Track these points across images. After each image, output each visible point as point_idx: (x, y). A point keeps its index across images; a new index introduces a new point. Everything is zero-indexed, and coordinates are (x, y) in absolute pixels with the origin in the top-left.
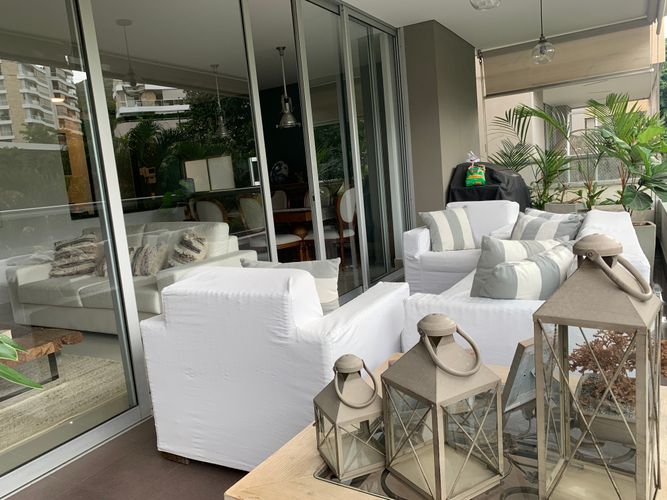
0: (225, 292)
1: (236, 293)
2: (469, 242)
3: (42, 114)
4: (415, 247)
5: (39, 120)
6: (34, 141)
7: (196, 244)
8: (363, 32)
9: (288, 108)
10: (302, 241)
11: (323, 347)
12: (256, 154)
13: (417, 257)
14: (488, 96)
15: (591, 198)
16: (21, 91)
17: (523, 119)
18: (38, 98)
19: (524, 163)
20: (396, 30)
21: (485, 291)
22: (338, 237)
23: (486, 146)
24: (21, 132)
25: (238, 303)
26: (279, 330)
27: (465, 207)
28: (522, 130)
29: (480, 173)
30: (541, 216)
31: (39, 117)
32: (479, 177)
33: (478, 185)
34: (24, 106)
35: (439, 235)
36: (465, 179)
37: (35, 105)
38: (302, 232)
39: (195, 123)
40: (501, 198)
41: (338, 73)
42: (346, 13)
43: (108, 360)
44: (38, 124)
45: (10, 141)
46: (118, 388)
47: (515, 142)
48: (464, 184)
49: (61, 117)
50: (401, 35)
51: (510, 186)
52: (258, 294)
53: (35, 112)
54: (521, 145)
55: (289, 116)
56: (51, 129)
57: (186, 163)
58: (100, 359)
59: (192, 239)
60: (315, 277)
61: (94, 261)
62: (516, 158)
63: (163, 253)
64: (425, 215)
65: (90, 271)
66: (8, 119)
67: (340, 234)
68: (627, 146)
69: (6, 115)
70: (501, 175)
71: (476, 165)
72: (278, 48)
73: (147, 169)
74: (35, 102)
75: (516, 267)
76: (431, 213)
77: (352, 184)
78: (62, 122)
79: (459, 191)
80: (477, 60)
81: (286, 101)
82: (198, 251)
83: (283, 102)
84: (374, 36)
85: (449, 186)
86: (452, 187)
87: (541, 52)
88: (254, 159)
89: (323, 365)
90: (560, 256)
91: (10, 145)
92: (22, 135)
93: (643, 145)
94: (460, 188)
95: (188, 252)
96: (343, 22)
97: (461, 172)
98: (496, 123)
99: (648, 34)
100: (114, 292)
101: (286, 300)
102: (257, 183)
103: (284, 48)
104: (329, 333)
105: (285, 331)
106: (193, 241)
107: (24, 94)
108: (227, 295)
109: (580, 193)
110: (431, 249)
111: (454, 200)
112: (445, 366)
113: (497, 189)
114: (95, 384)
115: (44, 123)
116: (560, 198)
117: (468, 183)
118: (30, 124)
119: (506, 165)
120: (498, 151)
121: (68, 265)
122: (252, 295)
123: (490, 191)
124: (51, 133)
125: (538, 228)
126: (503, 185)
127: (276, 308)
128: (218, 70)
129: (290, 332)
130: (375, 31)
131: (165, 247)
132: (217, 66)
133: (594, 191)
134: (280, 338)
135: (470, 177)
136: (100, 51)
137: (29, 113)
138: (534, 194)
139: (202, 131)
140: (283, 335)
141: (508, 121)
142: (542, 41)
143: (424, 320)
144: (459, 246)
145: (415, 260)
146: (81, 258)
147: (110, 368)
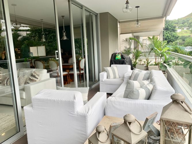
0: (54, 99)
1: (58, 99)
2: (117, 76)
4: (103, 77)
7: (37, 76)
8: (88, 14)
9: (65, 34)
10: (68, 74)
11: (86, 117)
12: (57, 49)
13: (103, 80)
14: (121, 34)
15: (148, 63)
17: (131, 41)
19: (130, 53)
20: (97, 14)
21: (130, 96)
22: (79, 73)
23: (120, 48)
25: (58, 103)
26: (72, 112)
27: (116, 66)
28: (130, 44)
30: (138, 71)
32: (119, 57)
33: (119, 59)
35: (109, 74)
38: (68, 71)
39: (32, 34)
40: (125, 64)
41: (81, 23)
42: (84, 8)
43: (7, 114)
46: (12, 125)
47: (128, 47)
48: (115, 59)
50: (99, 15)
52: (65, 100)
54: (130, 48)
55: (65, 37)
57: (30, 48)
58: (4, 114)
59: (35, 75)
60: (81, 93)
62: (128, 52)
63: (25, 78)
64: (105, 68)
67: (80, 72)
68: (160, 52)
70: (125, 57)
71: (119, 54)
72: (62, 16)
73: (17, 49)
75: (139, 90)
76: (107, 68)
77: (85, 57)
80: (118, 24)
81: (64, 32)
82: (38, 79)
83: (63, 32)
84: (91, 16)
85: (111, 59)
86: (112, 60)
87: (137, 24)
88: (57, 51)
90: (150, 87)
93: (164, 52)
94: (114, 60)
95: (34, 79)
96: (83, 11)
97: (114, 56)
98: (123, 41)
99: (162, 21)
100: (12, 94)
101: (75, 102)
102: (58, 59)
103: (64, 16)
104: (88, 112)
105: (74, 112)
108: (55, 100)
109: (145, 62)
110: (107, 78)
111: (112, 64)
113: (124, 61)
116: (140, 63)
117: (116, 59)
119: (125, 53)
120: (124, 49)
122: (63, 100)
123: (122, 62)
125: (139, 75)
126: (126, 60)
127: (71, 104)
128: (43, 21)
129: (76, 112)
130: (92, 14)
131: (26, 77)
132: (43, 20)
133: (148, 62)
134: (72, 114)
135: (117, 57)
136: (10, 14)
139: (34, 37)
141: (126, 41)
142: (138, 21)
143: (125, 116)
144: (115, 78)
145: (103, 81)
147: (8, 117)
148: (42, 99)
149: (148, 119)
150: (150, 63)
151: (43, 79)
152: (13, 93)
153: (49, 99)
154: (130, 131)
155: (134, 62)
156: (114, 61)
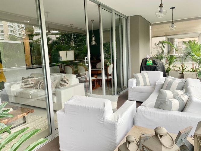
1: (88, 106)
2: (148, 83)
3: (14, 32)
4: (132, 84)
5: (12, 34)
6: (11, 40)
7: (67, 81)
8: (118, 17)
9: (93, 39)
10: (96, 79)
11: (115, 126)
14: (153, 37)
15: (183, 70)
16: (8, 25)
17: (163, 44)
18: (13, 27)
19: (163, 58)
20: (128, 17)
21: (161, 106)
23: (152, 52)
24: (7, 37)
25: (89, 109)
26: (101, 119)
27: (147, 73)
28: (163, 48)
29: (151, 61)
30: (172, 79)
31: (13, 33)
32: (150, 63)
33: (150, 65)
34: (8, 29)
35: (139, 81)
36: (146, 63)
37: (12, 29)
38: (96, 76)
40: (157, 70)
42: (114, 12)
43: (40, 117)
44: (12, 35)
45: (3, 39)
46: (44, 127)
47: (161, 51)
48: (146, 64)
49: (20, 33)
51: (160, 66)
52: (95, 107)
53: (12, 31)
55: (94, 42)
56: (16, 37)
57: (60, 52)
58: (37, 116)
60: (111, 101)
61: (34, 84)
62: (160, 57)
63: (56, 83)
64: (135, 74)
65: (33, 87)
66: (3, 33)
67: (108, 77)
69: (2, 31)
70: (157, 62)
71: (150, 59)
72: (91, 21)
74: (12, 28)
75: (172, 101)
76: (137, 74)
77: (113, 62)
78: (20, 34)
79: (144, 66)
80: (150, 26)
81: (93, 37)
82: (68, 84)
84: (121, 20)
86: (142, 65)
87: (172, 27)
88: (87, 58)
89: (115, 131)
90: (184, 98)
91: (4, 41)
92: (7, 38)
95: (64, 83)
96: (113, 15)
97: (145, 61)
98: (155, 45)
101: (104, 110)
102: (87, 65)
103: (93, 21)
104: (117, 121)
105: (104, 120)
106: (66, 80)
107: (8, 26)
108: (85, 107)
109: (180, 68)
110: (137, 85)
111: (143, 70)
112: (165, 145)
113: (156, 67)
114: (37, 125)
115: (14, 35)
116: (174, 69)
117: (147, 64)
118: (10, 35)
119: (157, 58)
120: (156, 54)
121: (26, 85)
122: (93, 107)
123: (153, 68)
124: (16, 38)
125: (172, 83)
126: (158, 65)
127: (101, 112)
129: (105, 120)
130: (122, 17)
133: (184, 68)
135: (148, 62)
137: (10, 31)
138: (166, 67)
139: (63, 40)
140: (103, 121)
141: (159, 45)
142: (172, 23)
143: (157, 128)
144: (145, 85)
145: (132, 88)
146: (30, 83)
147: (41, 119)
148: (73, 105)
149: (181, 133)
150: (186, 70)
151: (72, 84)
152: (46, 97)
153: (80, 106)
154: (161, 144)
155: (167, 68)
156: (145, 67)
